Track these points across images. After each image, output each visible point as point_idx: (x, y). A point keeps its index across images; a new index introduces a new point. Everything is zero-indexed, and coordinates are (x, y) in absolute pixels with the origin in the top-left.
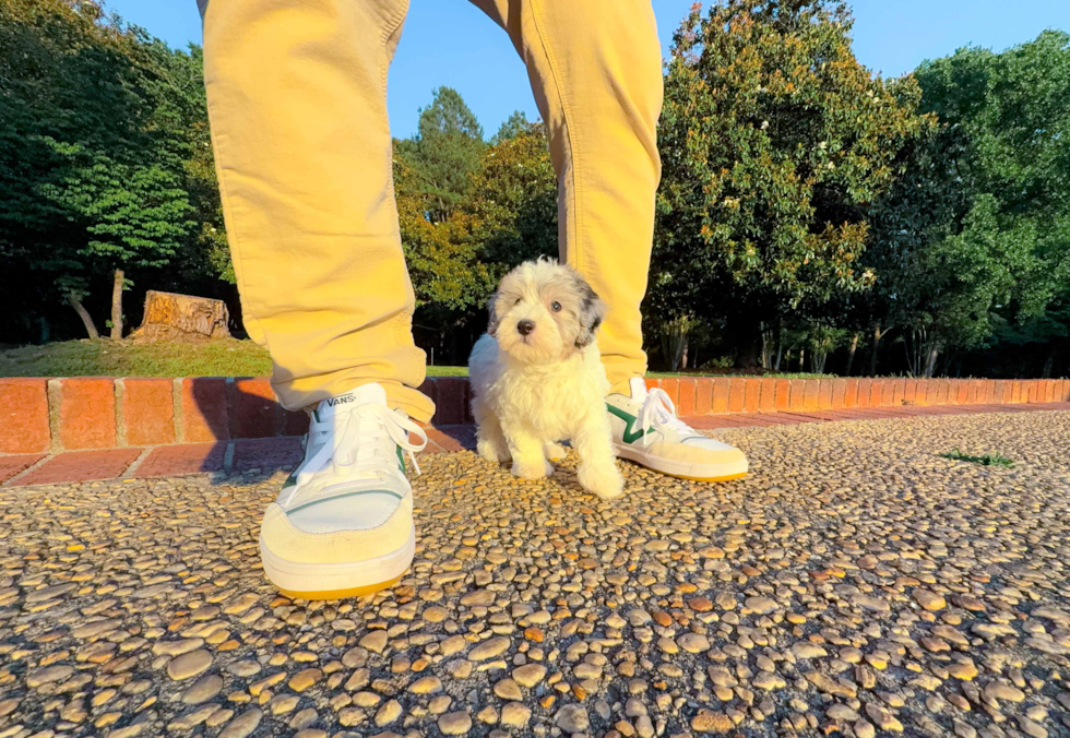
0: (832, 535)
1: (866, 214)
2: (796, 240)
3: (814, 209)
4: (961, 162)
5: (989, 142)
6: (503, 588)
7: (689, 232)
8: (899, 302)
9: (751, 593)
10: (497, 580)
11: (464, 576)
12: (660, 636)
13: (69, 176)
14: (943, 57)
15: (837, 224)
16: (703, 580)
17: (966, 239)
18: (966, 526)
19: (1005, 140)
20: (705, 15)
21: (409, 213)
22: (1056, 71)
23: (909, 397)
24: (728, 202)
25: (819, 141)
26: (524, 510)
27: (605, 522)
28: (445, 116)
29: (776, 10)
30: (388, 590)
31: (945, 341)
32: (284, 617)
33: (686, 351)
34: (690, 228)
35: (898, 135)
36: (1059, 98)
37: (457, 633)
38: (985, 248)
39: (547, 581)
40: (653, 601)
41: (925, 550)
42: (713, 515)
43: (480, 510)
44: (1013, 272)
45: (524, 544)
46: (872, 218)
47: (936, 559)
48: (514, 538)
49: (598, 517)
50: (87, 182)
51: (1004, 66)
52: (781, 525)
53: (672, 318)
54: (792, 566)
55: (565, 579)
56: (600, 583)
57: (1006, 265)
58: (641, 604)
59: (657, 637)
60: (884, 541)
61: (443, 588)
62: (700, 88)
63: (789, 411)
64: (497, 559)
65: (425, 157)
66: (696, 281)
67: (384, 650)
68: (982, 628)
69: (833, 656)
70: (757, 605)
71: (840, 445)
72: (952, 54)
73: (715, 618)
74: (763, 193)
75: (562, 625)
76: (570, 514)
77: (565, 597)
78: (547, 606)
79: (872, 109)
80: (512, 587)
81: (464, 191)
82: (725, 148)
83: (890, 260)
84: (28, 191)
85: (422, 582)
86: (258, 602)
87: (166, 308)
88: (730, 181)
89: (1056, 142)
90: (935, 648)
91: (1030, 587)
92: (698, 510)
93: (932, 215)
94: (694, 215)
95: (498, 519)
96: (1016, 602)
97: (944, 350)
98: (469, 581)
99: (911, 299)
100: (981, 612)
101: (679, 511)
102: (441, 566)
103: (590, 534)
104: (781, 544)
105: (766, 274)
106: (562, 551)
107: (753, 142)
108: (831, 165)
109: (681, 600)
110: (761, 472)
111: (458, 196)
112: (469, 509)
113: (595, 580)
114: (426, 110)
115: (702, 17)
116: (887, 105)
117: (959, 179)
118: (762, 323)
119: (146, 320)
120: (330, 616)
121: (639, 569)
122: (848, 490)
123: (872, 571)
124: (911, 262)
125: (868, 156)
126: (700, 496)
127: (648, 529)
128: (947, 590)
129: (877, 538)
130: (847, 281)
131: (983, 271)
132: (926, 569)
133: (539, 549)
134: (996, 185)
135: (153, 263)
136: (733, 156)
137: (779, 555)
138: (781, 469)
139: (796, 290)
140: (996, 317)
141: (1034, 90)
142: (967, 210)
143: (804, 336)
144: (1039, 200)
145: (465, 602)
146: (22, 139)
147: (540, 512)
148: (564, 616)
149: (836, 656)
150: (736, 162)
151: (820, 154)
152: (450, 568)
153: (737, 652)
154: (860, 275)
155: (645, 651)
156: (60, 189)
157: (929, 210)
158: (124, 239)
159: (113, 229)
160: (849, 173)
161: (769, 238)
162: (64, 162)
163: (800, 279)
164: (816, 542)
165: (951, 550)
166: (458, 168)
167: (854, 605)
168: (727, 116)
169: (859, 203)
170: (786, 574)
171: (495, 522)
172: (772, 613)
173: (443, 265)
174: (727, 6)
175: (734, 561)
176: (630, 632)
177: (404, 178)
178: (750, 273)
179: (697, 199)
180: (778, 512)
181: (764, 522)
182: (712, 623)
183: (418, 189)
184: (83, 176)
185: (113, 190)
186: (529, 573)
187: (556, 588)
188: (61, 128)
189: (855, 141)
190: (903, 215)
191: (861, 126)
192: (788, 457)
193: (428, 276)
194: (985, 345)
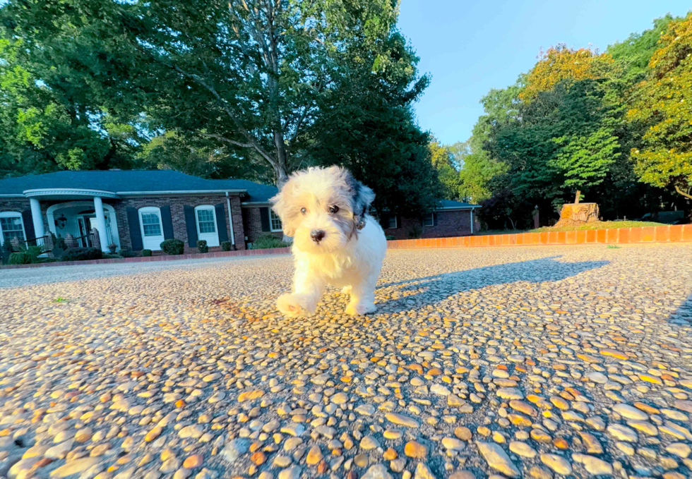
13: (559, 153)
84: (544, 165)
87: (568, 211)
135: (595, 183)
146: (545, 143)
156: (555, 160)
158: (580, 175)
159: (575, 172)
162: (559, 146)
184: (565, 150)
185: (577, 152)
188: (559, 131)
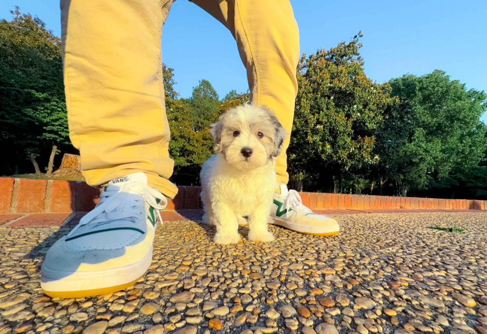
0: (392, 262)
1: (374, 134)
2: (346, 142)
3: (353, 131)
4: (409, 116)
5: (419, 109)
6: (201, 291)
8: (390, 169)
9: (357, 295)
10: (197, 286)
11: (177, 283)
12: (303, 325)
13: (39, 106)
14: (399, 77)
15: (363, 137)
16: (326, 287)
17: (414, 145)
18: (459, 258)
19: (425, 108)
20: (307, 58)
21: (186, 127)
22: (441, 84)
23: (403, 205)
24: (318, 126)
25: (353, 105)
26: (222, 247)
27: (267, 254)
28: (204, 90)
29: (334, 57)
30: (122, 291)
31: (409, 186)
32: (37, 311)
33: (302, 188)
34: (303, 137)
35: (384, 104)
36: (443, 94)
37: (160, 323)
38: (422, 149)
39: (229, 287)
40: (297, 300)
41: (446, 270)
42: (325, 251)
43: (197, 247)
44: (434, 158)
45: (219, 265)
46: (376, 135)
47: (454, 275)
48: (214, 261)
49: (263, 251)
50: (47, 109)
51: (421, 81)
52: (362, 257)
53: (296, 173)
54: (376, 279)
55: (241, 286)
56: (263, 288)
57: (431, 156)
58: (289, 301)
59: (301, 326)
60: (421, 266)
61: (161, 290)
62: (306, 83)
63: (351, 209)
64: (200, 273)
65: (194, 106)
66: (306, 158)
70: (363, 303)
71: (379, 222)
72: (402, 76)
73: (338, 311)
74: (332, 123)
75: (236, 317)
76: (247, 250)
77: (240, 297)
78: (227, 303)
79: (373, 94)
80: (207, 290)
81: (210, 120)
82: (317, 106)
83: (384, 151)
84: (19, 111)
85: (149, 287)
86: (26, 300)
87: (72, 161)
88: (319, 119)
89: (444, 110)
92: (317, 248)
93: (400, 135)
94: (305, 131)
95: (206, 251)
97: (409, 190)
98: (180, 286)
99: (395, 168)
101: (307, 249)
102: (164, 276)
103: (258, 260)
104: (365, 267)
105: (335, 156)
106: (240, 269)
107: (328, 104)
108: (359, 114)
109: (314, 299)
110: (345, 232)
111: (207, 121)
112: (191, 246)
113: (260, 286)
114: (196, 88)
115: (306, 58)
116: (379, 93)
117: (409, 121)
118: (334, 176)
119: (61, 167)
120: (72, 310)
121: (286, 280)
122: (391, 241)
123: (423, 282)
124: (393, 153)
125: (373, 111)
126: (317, 242)
127: (290, 257)
129: (417, 264)
130: (368, 159)
131: (422, 158)
132: (452, 281)
133: (227, 267)
134: (423, 125)
136: (320, 109)
137: (366, 273)
138: (354, 231)
139: (348, 163)
140: (429, 177)
141: (434, 90)
142: (413, 134)
143: (351, 183)
144: (441, 131)
145: (173, 300)
146: (21, 90)
147: (230, 248)
148: (238, 310)
150: (321, 112)
151: (354, 110)
152: (170, 278)
154: (373, 157)
156: (34, 111)
157: (399, 133)
158: (59, 133)
159: (55, 128)
160: (366, 117)
161: (336, 142)
162: (39, 100)
163: (349, 158)
165: (460, 271)
166: (208, 110)
167: (422, 303)
168: (317, 94)
169: (371, 129)
170: (375, 283)
171: (204, 253)
172: (374, 308)
173: (199, 148)
174: (315, 55)
175: (342, 276)
176: (282, 322)
177: (184, 113)
178: (328, 155)
179: (306, 125)
180: (359, 250)
181: (353, 255)
182: (337, 315)
183: (190, 118)
184: (46, 106)
185: (58, 112)
186: (219, 281)
187: (234, 291)
188: (39, 87)
189: (368, 105)
190: (389, 134)
191: (370, 100)
192: (356, 226)
193: (192, 153)
194: (426, 188)
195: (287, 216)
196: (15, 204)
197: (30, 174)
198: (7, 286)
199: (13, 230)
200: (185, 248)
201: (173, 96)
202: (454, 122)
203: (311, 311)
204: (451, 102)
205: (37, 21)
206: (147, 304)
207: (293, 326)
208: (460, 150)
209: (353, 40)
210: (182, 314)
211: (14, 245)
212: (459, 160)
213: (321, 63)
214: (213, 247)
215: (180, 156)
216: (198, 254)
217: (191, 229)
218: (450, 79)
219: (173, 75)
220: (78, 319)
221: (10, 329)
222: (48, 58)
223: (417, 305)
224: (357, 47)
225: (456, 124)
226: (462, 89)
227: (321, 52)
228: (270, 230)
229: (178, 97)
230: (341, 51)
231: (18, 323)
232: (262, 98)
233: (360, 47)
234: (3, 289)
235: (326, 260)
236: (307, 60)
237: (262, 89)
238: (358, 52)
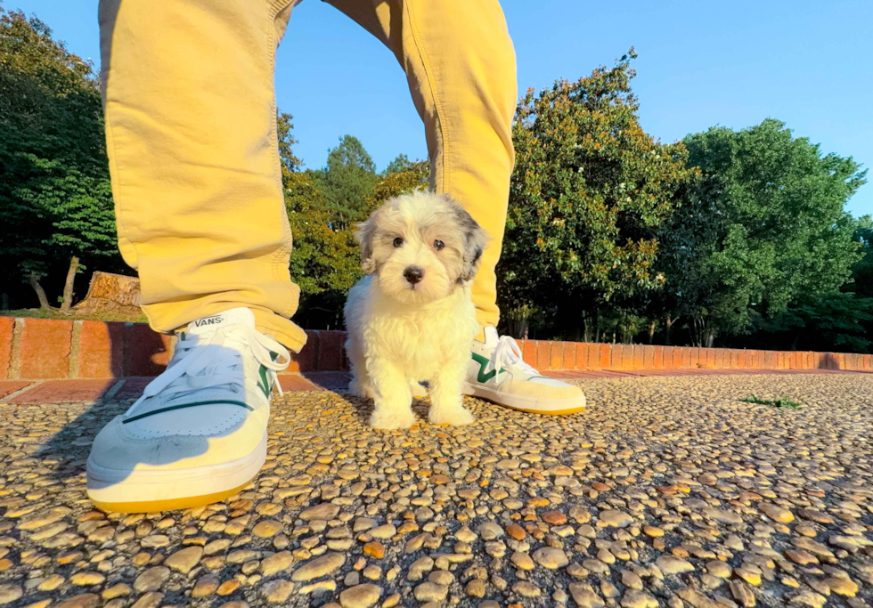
0: (668, 457)
1: (656, 234)
2: (606, 250)
3: (618, 230)
4: (719, 202)
5: (736, 190)
6: (349, 502)
7: (527, 242)
8: (684, 299)
9: (604, 507)
10: (344, 494)
11: (309, 490)
12: (514, 551)
13: (44, 184)
14: (701, 132)
15: (636, 240)
16: (555, 495)
17: (727, 255)
18: (782, 450)
19: (747, 188)
20: (537, 96)
21: (316, 222)
22: (776, 145)
23: (702, 362)
24: (556, 222)
25: (619, 183)
26: (383, 434)
27: (459, 445)
28: (348, 155)
29: (585, 95)
31: (718, 329)
32: (87, 533)
33: (527, 332)
34: (528, 240)
35: (675, 180)
36: (780, 163)
37: (286, 548)
38: (741, 262)
39: (396, 496)
40: (506, 515)
41: (756, 469)
42: (559, 441)
43: (341, 434)
44: (762, 279)
45: (379, 462)
46: (660, 237)
47: (768, 476)
48: (370, 457)
49: (453, 440)
50: (59, 189)
51: (741, 139)
52: (620, 448)
53: (516, 306)
54: (638, 482)
55: (415, 494)
56: (452, 497)
57: (756, 274)
58: (493, 517)
59: (510, 552)
60: (717, 462)
61: (285, 502)
62: (534, 143)
63: (612, 369)
64: (348, 475)
65: (331, 183)
66: (534, 279)
67: (193, 569)
68: (839, 539)
69: (701, 571)
70: (612, 518)
71: (657, 392)
72: (706, 131)
73: (571, 531)
74: (581, 216)
75: (407, 540)
76: (427, 438)
77: (414, 511)
78: (393, 519)
79: (655, 163)
80: (359, 501)
81: (360, 209)
82: (553, 185)
83: (674, 267)
84: (7, 193)
85: (264, 496)
86: (65, 517)
87: (108, 285)
88: (557, 208)
89: (782, 191)
90: (804, 561)
91: (864, 501)
92: (545, 436)
93: (702, 236)
94: (532, 230)
95: (357, 441)
96: (858, 515)
97: (718, 335)
98: (315, 495)
99: (692, 296)
100: (831, 524)
101: (528, 437)
102: (289, 481)
103: (444, 455)
104: (624, 464)
105: (586, 275)
106: (415, 469)
107: (573, 181)
108: (629, 199)
109: (534, 513)
110: (596, 409)
111: (355, 212)
112: (331, 433)
113: (446, 495)
114: (334, 150)
115: (534, 97)
116: (665, 160)
117: (719, 212)
118: (584, 312)
119: (89, 295)
120: (142, 531)
121: (490, 485)
122: (673, 422)
123: (714, 487)
124: (689, 269)
125: (655, 194)
126: (546, 426)
127: (499, 450)
128: (790, 504)
129: (709, 459)
130: (645, 281)
131: (740, 278)
132: (763, 486)
133: (393, 467)
134: (743, 219)
135: (104, 253)
136: (559, 191)
137: (624, 473)
138: (613, 407)
139: (608, 287)
140: (753, 311)
141: (763, 156)
142: (726, 235)
143: (615, 323)
144: (775, 230)
145: (305, 516)
146: (10, 154)
147: (398, 436)
148: (410, 530)
149: (705, 570)
150: (561, 195)
151: (621, 191)
152: (298, 483)
153: (599, 566)
154: (654, 277)
155: (498, 567)
156: (35, 193)
157: (700, 233)
158: (83, 233)
159: (75, 225)
160: (642, 205)
161: (587, 249)
162: (42, 173)
163: (610, 279)
164: (656, 462)
165: (779, 470)
166: (356, 192)
167: (708, 517)
168: (554, 162)
169: (651, 227)
170: (635, 489)
171: (354, 444)
172: (629, 526)
173: (340, 261)
174: (552, 91)
175: (583, 478)
176: (481, 547)
177: (313, 197)
178: (574, 274)
179: (533, 219)
180: (616, 438)
181: (606, 446)
182: (568, 537)
183: (324, 205)
184: (56, 184)
185: (79, 196)
186: (379, 488)
187: (404, 502)
188: (44, 149)
189: (645, 183)
190: (682, 236)
191: (648, 174)
192: (617, 399)
193: (328, 269)
194: (747, 332)
195: (497, 381)
196: (18, 363)
197: (31, 310)
198: (30, 497)
199: (20, 408)
200: (321, 435)
201: (292, 166)
202: (799, 213)
203: (527, 531)
204: (793, 178)
205: (35, 25)
206: (262, 523)
207: (497, 552)
208: (808, 264)
209: (618, 63)
210: (321, 536)
211: (27, 432)
212: (807, 281)
213: (562, 106)
214: (367, 434)
215: (305, 276)
216: (343, 446)
217: (329, 404)
218: (793, 136)
219: (292, 127)
220: (154, 545)
221: (49, 559)
222: (58, 95)
223: (698, 520)
224: (626, 77)
225: (802, 218)
226: (814, 153)
227: (561, 85)
228: (466, 405)
229: (300, 168)
230: (597, 85)
231: (59, 551)
232: (452, 175)
233: (631, 77)
234: (23, 501)
235: (559, 454)
236: (536, 101)
237: (451, 159)
238: (628, 85)
